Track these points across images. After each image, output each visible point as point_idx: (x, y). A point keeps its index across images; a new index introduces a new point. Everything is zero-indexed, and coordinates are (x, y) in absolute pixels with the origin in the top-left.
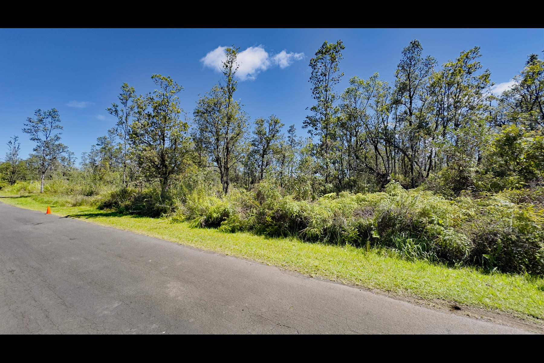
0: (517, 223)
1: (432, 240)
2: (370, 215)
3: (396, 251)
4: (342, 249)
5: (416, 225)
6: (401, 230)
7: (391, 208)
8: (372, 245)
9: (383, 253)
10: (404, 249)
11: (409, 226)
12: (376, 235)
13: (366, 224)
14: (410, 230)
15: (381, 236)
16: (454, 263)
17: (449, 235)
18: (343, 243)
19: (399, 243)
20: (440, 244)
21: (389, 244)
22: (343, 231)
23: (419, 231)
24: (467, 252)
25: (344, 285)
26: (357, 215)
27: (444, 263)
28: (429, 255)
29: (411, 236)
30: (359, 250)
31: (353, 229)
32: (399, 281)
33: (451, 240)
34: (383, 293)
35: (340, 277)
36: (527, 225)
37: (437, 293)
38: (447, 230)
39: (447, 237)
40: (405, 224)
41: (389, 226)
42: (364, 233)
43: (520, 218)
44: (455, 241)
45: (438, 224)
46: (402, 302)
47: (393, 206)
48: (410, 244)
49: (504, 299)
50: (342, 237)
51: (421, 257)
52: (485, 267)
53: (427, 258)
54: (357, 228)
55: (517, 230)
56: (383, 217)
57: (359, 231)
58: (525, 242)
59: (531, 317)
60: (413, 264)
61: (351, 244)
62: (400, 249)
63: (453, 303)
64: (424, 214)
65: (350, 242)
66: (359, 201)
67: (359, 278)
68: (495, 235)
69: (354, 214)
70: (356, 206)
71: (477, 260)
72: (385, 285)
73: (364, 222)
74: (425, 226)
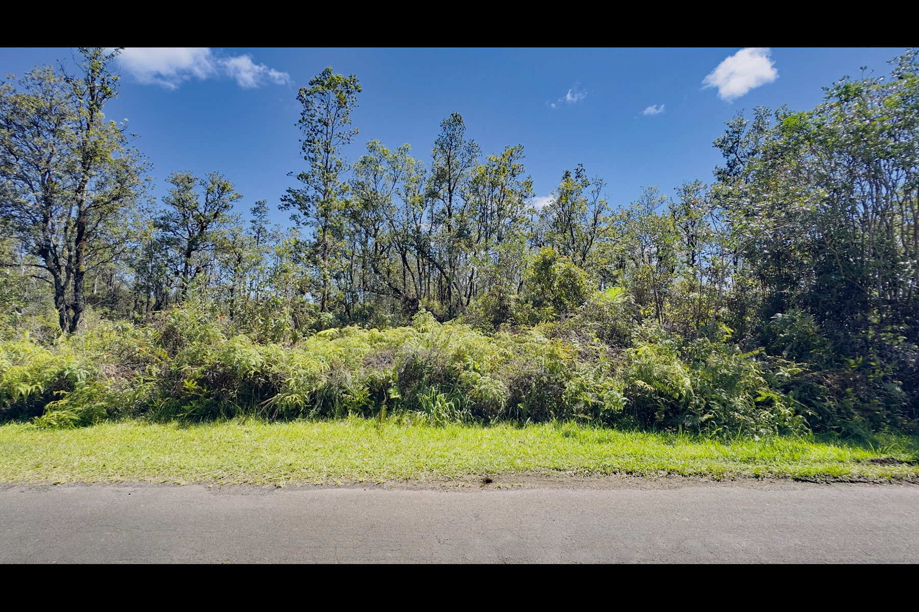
0: (548, 362)
1: (466, 392)
2: (388, 364)
3: (423, 415)
4: (342, 424)
5: (448, 374)
6: (430, 383)
7: (418, 351)
8: (389, 410)
9: (404, 421)
10: (433, 410)
11: (439, 375)
12: (395, 395)
13: (382, 379)
14: (441, 382)
15: (403, 394)
16: (490, 420)
17: (485, 384)
18: (344, 413)
19: (427, 402)
20: (475, 397)
21: (414, 405)
22: (345, 393)
23: (452, 382)
24: (503, 403)
25: (339, 487)
26: (369, 364)
27: (479, 423)
28: (463, 414)
29: (442, 390)
30: (370, 421)
31: (361, 388)
32: (423, 460)
33: (487, 390)
34: (400, 485)
35: (333, 474)
36: (556, 363)
37: (468, 466)
38: (483, 377)
39: (482, 387)
40: (436, 373)
41: (414, 378)
42: (379, 393)
43: (552, 356)
44: (491, 390)
45: (474, 369)
46: (424, 492)
47: (420, 347)
48: (442, 403)
49: (534, 455)
50: (342, 404)
51: (453, 417)
52: (520, 419)
53: (460, 418)
54: (368, 386)
55: (548, 369)
56: (407, 365)
57: (370, 390)
58: (554, 384)
59: (555, 471)
60: (443, 431)
61: (357, 414)
62: (428, 412)
63: (484, 476)
64: (458, 357)
65: (355, 411)
66: (373, 341)
67: (365, 469)
68: (530, 378)
69: (364, 363)
70: (367, 349)
71: (513, 412)
72: (404, 471)
73: (379, 374)
74: (459, 374)
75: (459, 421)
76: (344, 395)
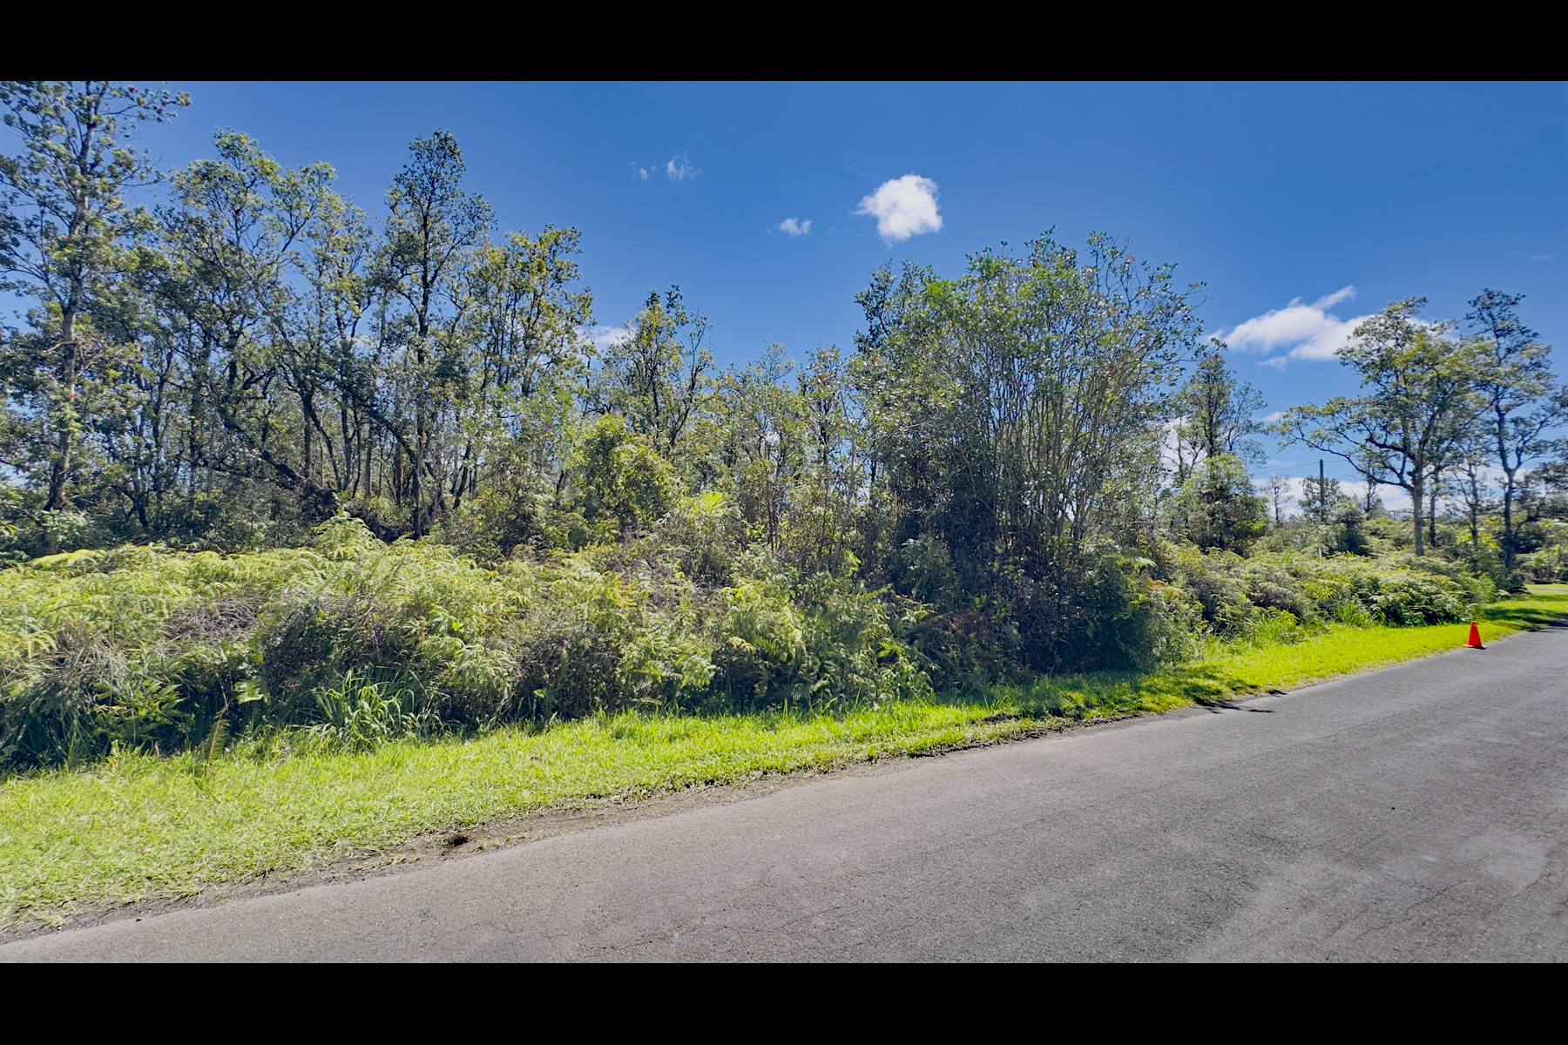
0: (596, 612)
1: (431, 676)
2: (239, 630)
3: (324, 732)
4: (89, 777)
5: (392, 644)
6: (347, 663)
7: (322, 598)
8: (235, 731)
9: (275, 749)
10: (350, 717)
11: (371, 647)
12: (252, 695)
13: (218, 662)
14: (375, 661)
15: (276, 692)
16: (478, 726)
17: (471, 658)
18: (97, 750)
19: (338, 705)
20: (450, 684)
21: (305, 713)
22: (101, 703)
23: (400, 659)
24: (506, 691)
25: (55, 929)
26: (182, 631)
27: (455, 732)
28: (420, 721)
29: (374, 676)
30: (176, 760)
31: (156, 685)
32: (311, 824)
33: (474, 669)
34: (242, 889)
35: (37, 904)
37: (417, 819)
38: (468, 646)
39: (465, 664)
40: (362, 644)
41: (311, 657)
42: (210, 695)
44: (483, 669)
45: (451, 632)
46: (307, 891)
47: (327, 590)
48: (372, 700)
49: (556, 778)
50: (92, 729)
51: (397, 731)
52: (538, 718)
53: (414, 729)
54: (176, 681)
55: (594, 626)
56: (291, 629)
57: (182, 691)
58: (606, 650)
59: (592, 800)
60: (372, 758)
61: (138, 749)
62: (339, 723)
63: (453, 833)
64: (418, 608)
65: (130, 742)
66: (199, 577)
67: (144, 873)
68: (560, 643)
69: (169, 629)
70: (181, 596)
71: (525, 706)
72: (258, 856)
73: (208, 653)
74: (417, 642)
75: (410, 734)
76: (98, 708)
